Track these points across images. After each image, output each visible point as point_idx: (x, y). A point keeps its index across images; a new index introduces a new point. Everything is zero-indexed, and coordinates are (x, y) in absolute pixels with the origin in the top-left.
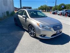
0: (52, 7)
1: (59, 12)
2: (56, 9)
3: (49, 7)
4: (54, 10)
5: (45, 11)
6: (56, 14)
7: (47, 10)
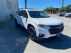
0: (59, 9)
1: (66, 14)
2: (63, 11)
3: (55, 8)
4: (61, 11)
5: (51, 13)
6: (64, 16)
7: (53, 12)
